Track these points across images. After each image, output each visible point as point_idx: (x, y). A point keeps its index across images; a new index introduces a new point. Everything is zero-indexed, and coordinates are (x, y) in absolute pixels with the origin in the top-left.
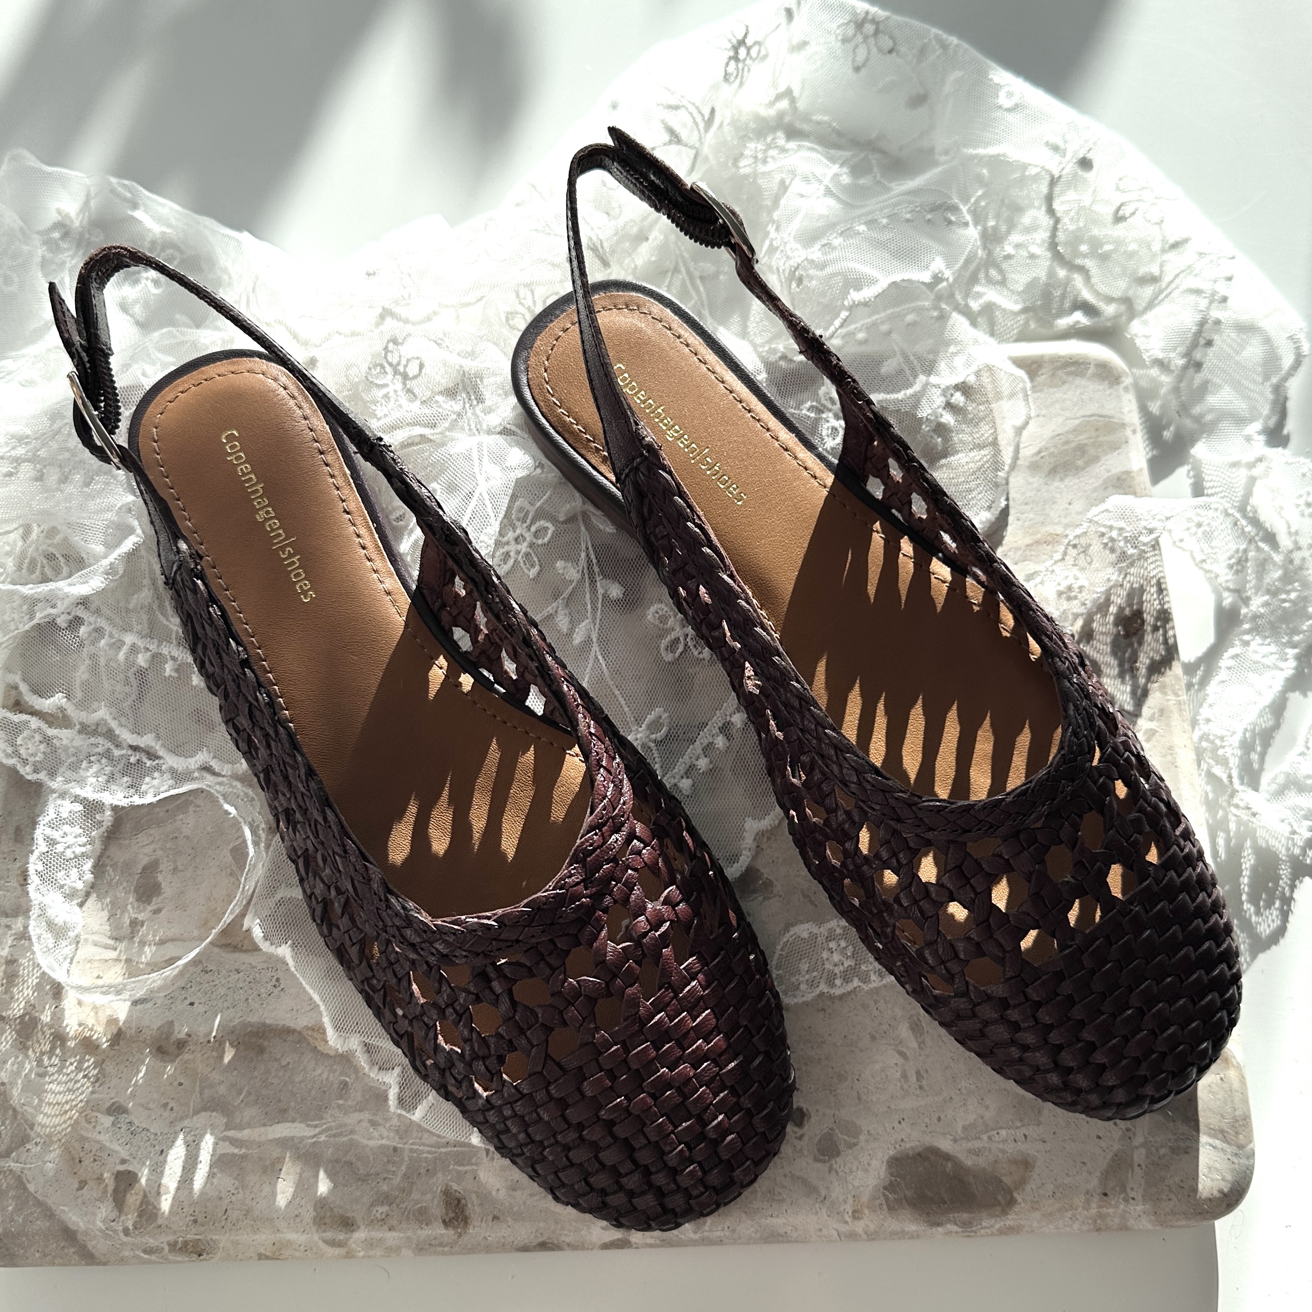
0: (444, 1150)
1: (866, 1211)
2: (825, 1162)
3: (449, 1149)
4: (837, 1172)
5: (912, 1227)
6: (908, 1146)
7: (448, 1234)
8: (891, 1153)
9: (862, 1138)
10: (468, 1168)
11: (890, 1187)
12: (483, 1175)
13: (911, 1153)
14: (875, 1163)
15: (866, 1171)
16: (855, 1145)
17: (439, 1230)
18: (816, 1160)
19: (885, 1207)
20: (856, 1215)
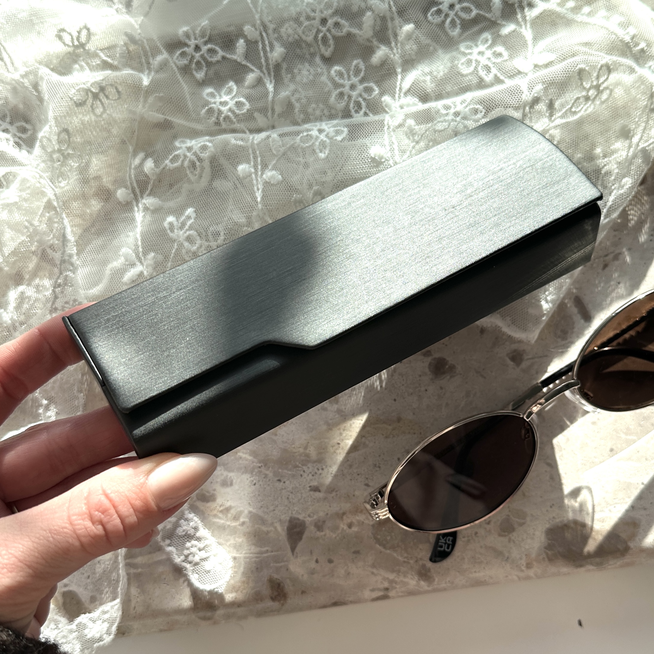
0: (265, 555)
1: (535, 563)
2: (505, 536)
3: (269, 554)
4: (514, 542)
5: (565, 570)
6: (558, 520)
7: (276, 605)
8: (548, 526)
9: (528, 519)
10: (282, 564)
11: (549, 547)
12: (292, 567)
13: (560, 525)
14: (538, 533)
15: (532, 539)
16: (524, 523)
17: (269, 604)
18: (500, 535)
19: (546, 559)
20: (529, 566)
